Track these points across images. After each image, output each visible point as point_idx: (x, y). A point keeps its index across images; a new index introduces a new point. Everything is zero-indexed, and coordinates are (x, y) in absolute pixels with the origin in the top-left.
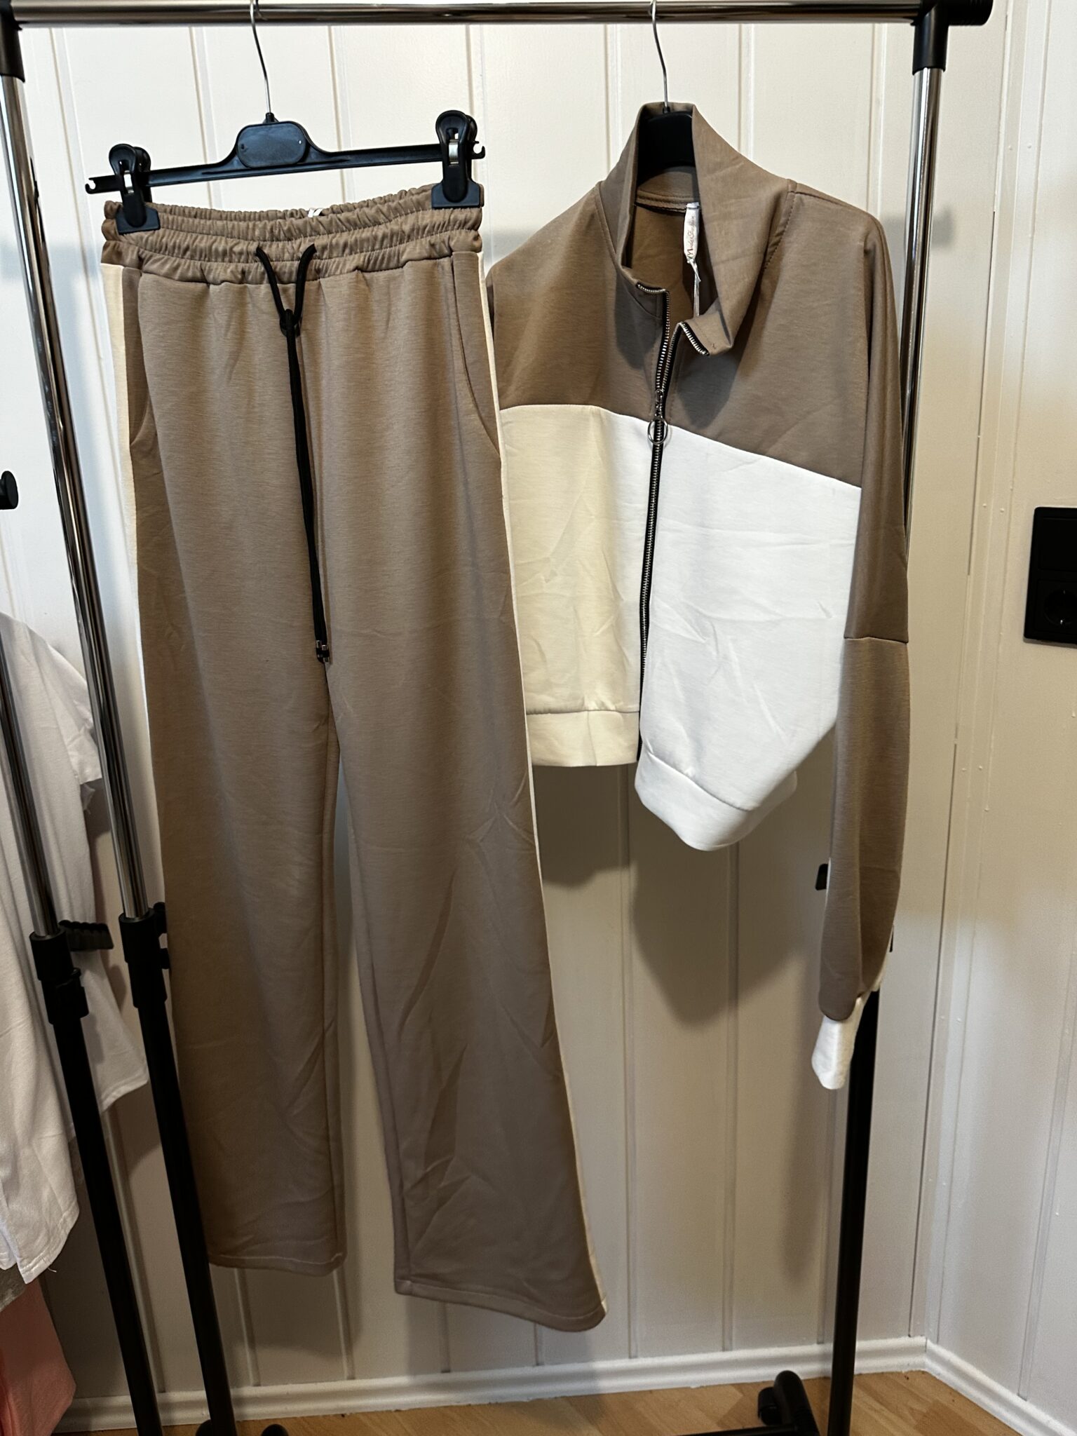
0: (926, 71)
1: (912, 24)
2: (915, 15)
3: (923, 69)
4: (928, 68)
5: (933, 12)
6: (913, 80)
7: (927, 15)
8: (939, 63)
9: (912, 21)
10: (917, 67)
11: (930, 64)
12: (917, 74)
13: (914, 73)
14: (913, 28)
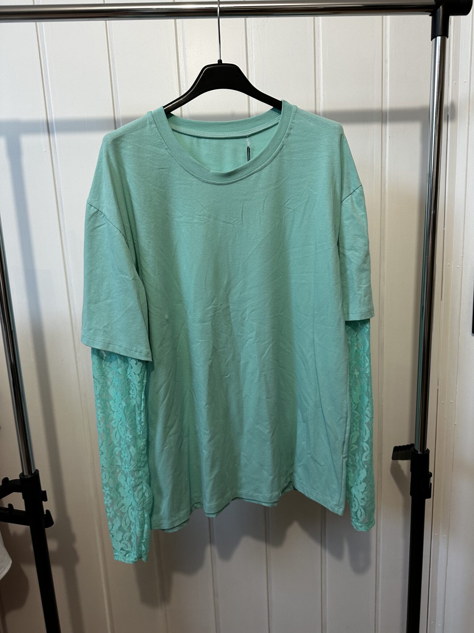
0: (439, 38)
1: (430, 15)
2: (432, 10)
3: (437, 37)
4: (439, 36)
5: (441, 7)
6: (430, 43)
7: (438, 10)
8: (445, 34)
9: (430, 14)
10: (434, 36)
11: (440, 34)
12: (434, 40)
13: (432, 40)
14: (431, 17)
